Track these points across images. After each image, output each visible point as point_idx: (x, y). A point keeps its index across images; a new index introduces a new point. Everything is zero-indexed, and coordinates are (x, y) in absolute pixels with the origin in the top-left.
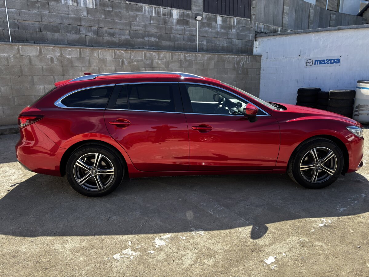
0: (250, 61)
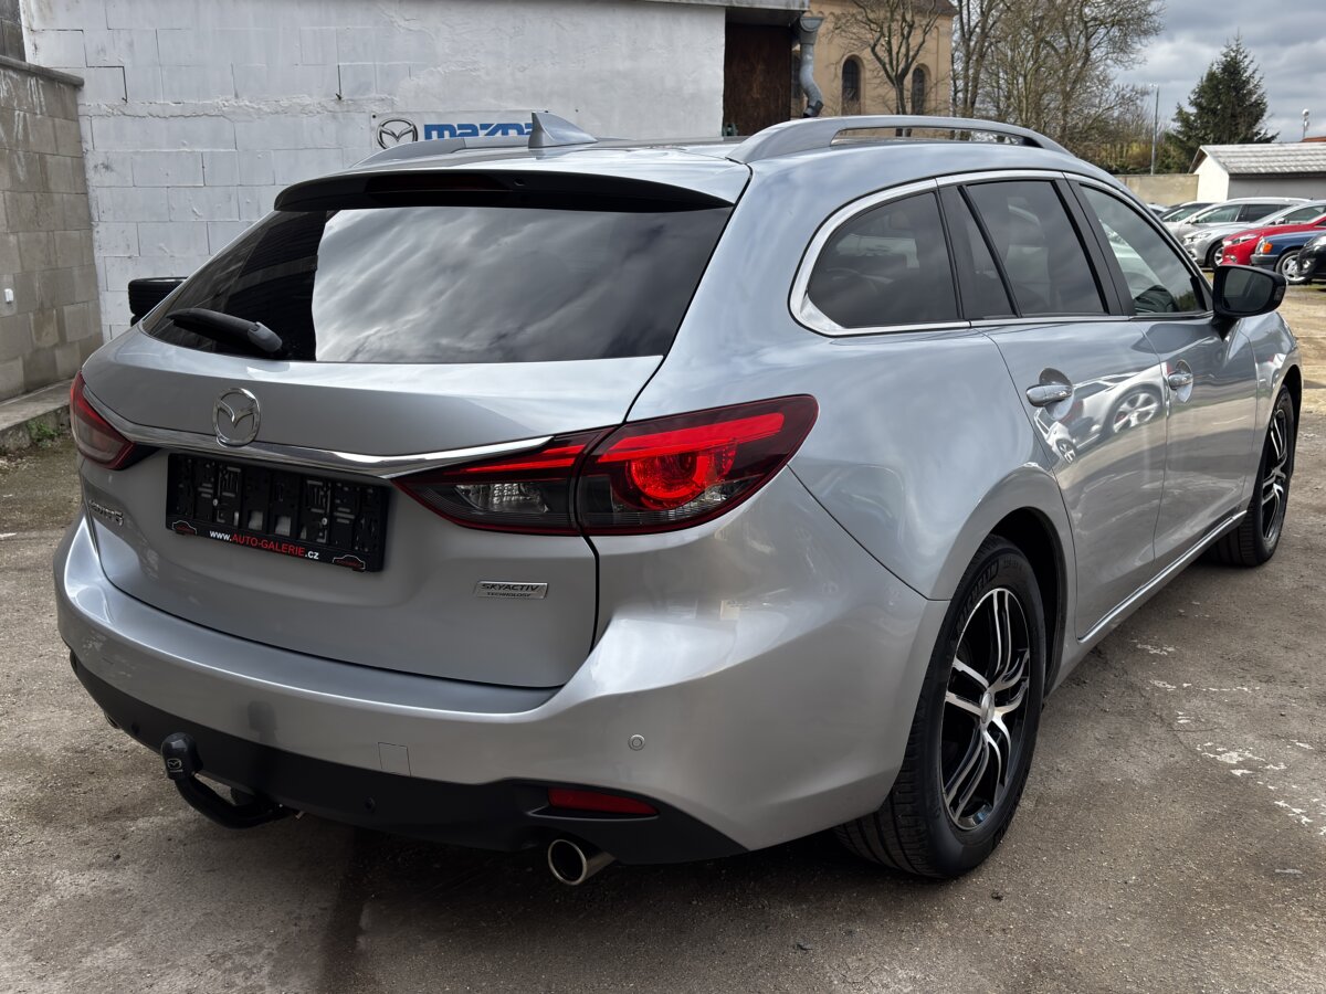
0: (44, 109)
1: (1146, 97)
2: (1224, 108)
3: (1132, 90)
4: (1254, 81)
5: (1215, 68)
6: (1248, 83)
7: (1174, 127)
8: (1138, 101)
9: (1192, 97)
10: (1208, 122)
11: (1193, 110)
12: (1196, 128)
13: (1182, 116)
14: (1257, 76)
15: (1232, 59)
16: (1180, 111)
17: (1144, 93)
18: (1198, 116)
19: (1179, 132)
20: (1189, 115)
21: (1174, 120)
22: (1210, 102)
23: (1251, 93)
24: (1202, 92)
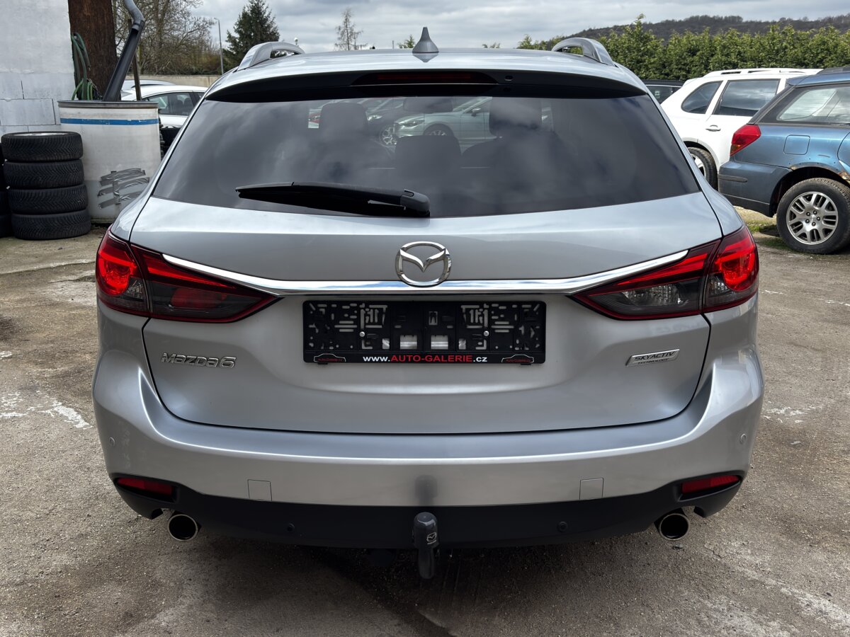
1: (212, 26)
2: (255, 35)
3: (204, 21)
4: (270, 19)
5: (246, 9)
6: (267, 20)
7: (227, 46)
8: (208, 29)
9: (236, 27)
10: (247, 43)
11: (237, 35)
12: (241, 47)
13: (230, 38)
14: (271, 16)
15: (256, 5)
16: (230, 36)
17: (211, 23)
18: (241, 39)
19: (231, 49)
20: (235, 38)
21: (227, 41)
22: (246, 30)
23: (269, 27)
24: (241, 24)
